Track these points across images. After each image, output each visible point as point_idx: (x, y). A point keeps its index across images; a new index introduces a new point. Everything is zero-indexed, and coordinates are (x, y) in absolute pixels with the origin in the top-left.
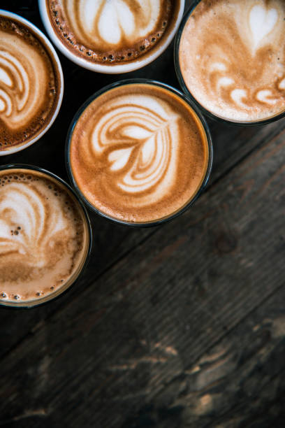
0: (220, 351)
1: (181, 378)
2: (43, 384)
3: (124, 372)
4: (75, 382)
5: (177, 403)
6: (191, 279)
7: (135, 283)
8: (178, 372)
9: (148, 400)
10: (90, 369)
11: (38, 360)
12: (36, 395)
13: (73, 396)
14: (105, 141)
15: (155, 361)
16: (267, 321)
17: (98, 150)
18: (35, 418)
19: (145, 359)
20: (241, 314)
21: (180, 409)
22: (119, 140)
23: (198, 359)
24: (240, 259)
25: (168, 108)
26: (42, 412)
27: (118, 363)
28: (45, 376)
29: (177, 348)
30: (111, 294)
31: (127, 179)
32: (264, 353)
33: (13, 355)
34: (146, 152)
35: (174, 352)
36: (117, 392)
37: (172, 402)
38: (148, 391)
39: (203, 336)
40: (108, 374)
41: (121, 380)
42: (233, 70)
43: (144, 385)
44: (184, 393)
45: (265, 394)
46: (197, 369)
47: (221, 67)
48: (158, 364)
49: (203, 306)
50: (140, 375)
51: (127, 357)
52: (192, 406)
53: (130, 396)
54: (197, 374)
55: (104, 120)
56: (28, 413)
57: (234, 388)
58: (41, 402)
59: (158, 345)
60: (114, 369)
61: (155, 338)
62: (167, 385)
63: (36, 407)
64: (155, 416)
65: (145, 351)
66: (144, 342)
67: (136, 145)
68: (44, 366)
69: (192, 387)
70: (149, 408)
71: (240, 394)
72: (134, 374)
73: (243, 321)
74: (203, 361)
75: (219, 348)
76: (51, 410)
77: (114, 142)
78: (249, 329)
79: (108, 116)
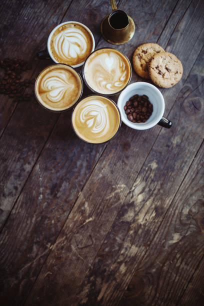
0: (139, 180)
1: (130, 192)
2: (88, 211)
3: (111, 198)
4: (98, 206)
5: (132, 201)
6: (121, 161)
7: (104, 169)
8: (128, 191)
9: (122, 203)
10: (101, 201)
11: (83, 204)
12: (87, 215)
13: (99, 211)
14: (85, 118)
15: (119, 191)
16: (149, 165)
17: (83, 121)
18: (90, 222)
19: (116, 191)
20: (140, 166)
21: (133, 202)
22: (89, 117)
23: (133, 185)
24: (133, 149)
25: (102, 102)
26: (91, 219)
27: (109, 196)
28: (88, 208)
29: (125, 184)
30: (98, 176)
31: (94, 129)
32: (152, 175)
33: (75, 205)
34: (98, 119)
35: (125, 186)
36: (112, 205)
37: (130, 201)
38: (121, 201)
39: (131, 177)
40: (107, 200)
41: (111, 200)
42: (105, 79)
43: (119, 199)
44: (132, 197)
45: (157, 187)
46: (133, 188)
47: (101, 79)
48: (121, 191)
49: (128, 168)
50: (117, 197)
51: (111, 193)
52: (136, 200)
53: (116, 204)
54: (134, 190)
55: (83, 111)
56: (87, 221)
57: (147, 189)
58: (90, 216)
59: (118, 186)
60: (108, 198)
61: (117, 184)
62: (126, 197)
63: (89, 218)
64: (126, 207)
65: (115, 189)
66: (114, 186)
67: (95, 117)
68: (86, 205)
69: (134, 194)
70: (124, 206)
71: (150, 190)
72: (115, 197)
73: (142, 168)
74: (134, 185)
75: (138, 179)
76: (93, 217)
77: (88, 117)
78: (145, 170)
79: (84, 110)
